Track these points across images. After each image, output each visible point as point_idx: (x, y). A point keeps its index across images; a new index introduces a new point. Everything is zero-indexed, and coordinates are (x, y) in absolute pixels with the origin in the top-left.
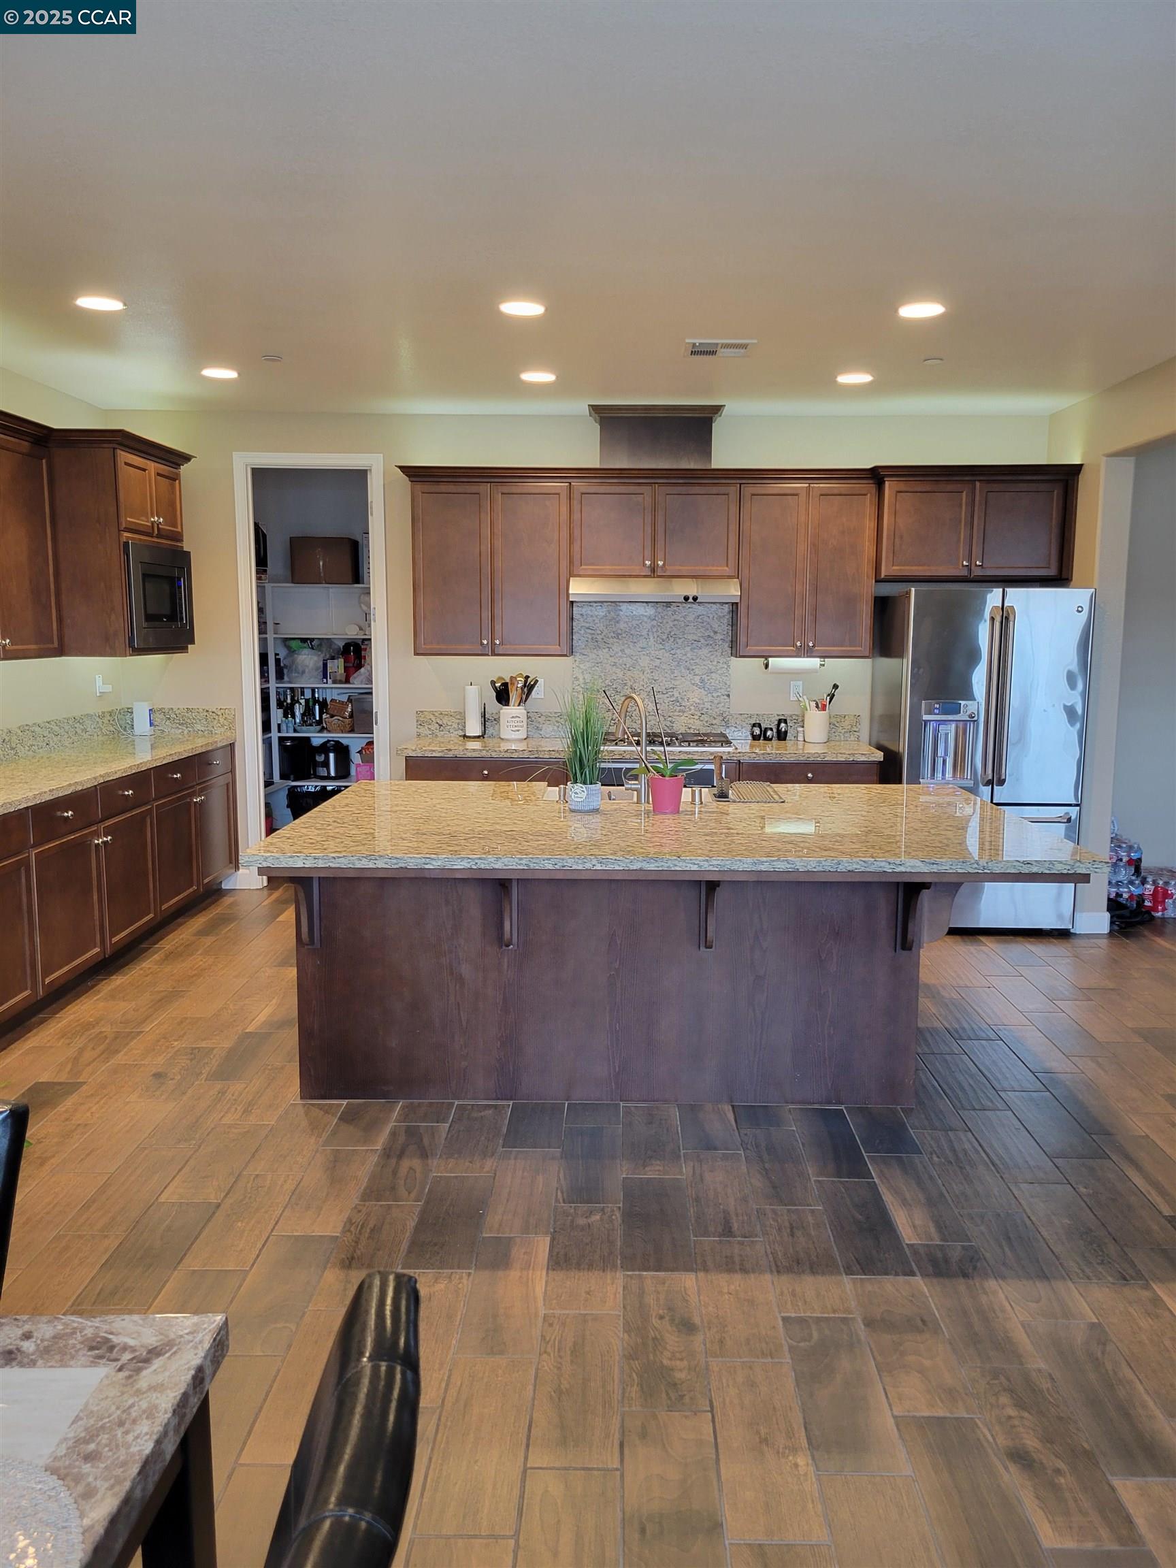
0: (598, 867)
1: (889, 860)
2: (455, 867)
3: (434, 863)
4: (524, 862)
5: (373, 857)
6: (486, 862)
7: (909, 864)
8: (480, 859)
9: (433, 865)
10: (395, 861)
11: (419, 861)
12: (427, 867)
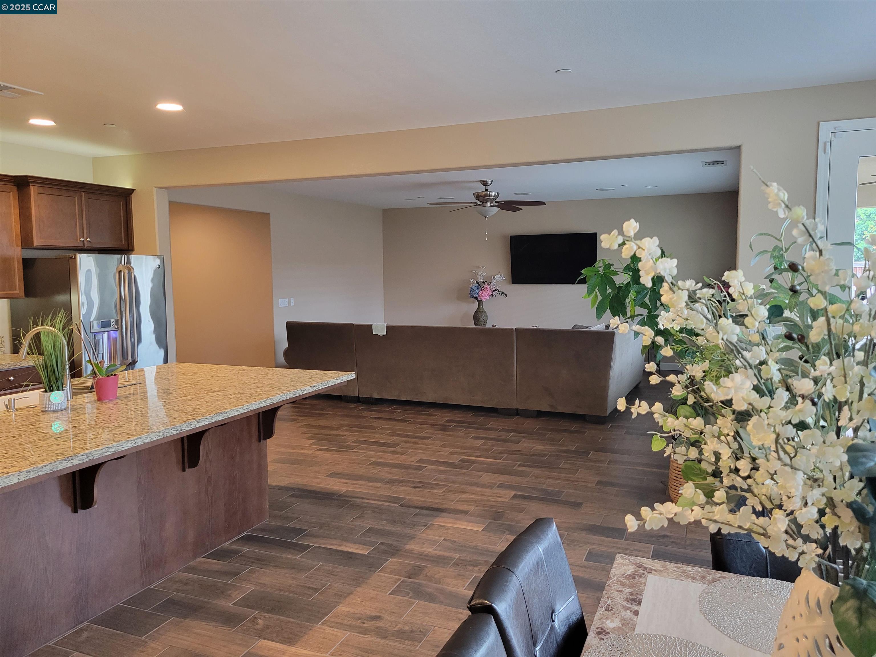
0: (198, 426)
1: (302, 389)
2: (124, 449)
3: (111, 450)
4: (161, 434)
5: (70, 458)
6: (141, 440)
7: (307, 389)
8: (138, 439)
9: (110, 452)
10: (85, 456)
11: (101, 452)
12: (106, 454)
